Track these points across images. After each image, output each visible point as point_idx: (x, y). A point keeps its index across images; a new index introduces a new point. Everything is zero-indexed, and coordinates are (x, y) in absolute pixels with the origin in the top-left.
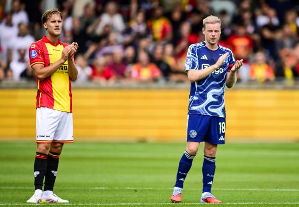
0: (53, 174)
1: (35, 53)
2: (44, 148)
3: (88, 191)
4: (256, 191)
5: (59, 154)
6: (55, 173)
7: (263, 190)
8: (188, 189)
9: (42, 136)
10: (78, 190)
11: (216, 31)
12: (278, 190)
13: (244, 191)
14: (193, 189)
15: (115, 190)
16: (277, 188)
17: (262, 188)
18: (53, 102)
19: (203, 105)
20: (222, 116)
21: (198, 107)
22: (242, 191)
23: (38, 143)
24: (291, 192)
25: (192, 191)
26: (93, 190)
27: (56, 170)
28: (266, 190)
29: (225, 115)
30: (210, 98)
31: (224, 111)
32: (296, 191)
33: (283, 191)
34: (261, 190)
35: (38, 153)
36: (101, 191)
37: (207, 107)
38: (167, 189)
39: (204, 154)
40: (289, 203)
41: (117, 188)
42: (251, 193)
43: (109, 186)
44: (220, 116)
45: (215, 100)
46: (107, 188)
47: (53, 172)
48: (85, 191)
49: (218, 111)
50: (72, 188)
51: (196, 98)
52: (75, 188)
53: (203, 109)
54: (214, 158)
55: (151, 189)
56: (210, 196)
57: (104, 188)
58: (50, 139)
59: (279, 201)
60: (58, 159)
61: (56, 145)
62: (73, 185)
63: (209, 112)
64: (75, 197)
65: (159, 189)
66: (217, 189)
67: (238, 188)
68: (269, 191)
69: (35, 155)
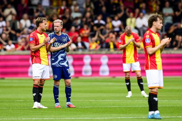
0: (40, 95)
1: (32, 39)
2: (38, 82)
3: (14, 102)
4: (93, 101)
5: (43, 86)
6: (41, 94)
7: (97, 101)
8: (62, 101)
9: (36, 77)
10: (10, 102)
11: (57, 26)
12: (103, 101)
13: (88, 101)
14: (64, 101)
15: (27, 102)
16: (103, 100)
17: (96, 100)
18: (41, 61)
19: (57, 62)
20: (67, 66)
21: (55, 63)
22: (87, 101)
23: (34, 80)
24: (109, 101)
25: (63, 102)
26: (17, 102)
27: (42, 93)
28: (98, 101)
29: (68, 65)
30: (60, 58)
31: (68, 63)
32: (112, 101)
33: (106, 101)
34: (95, 101)
35: (34, 85)
36: (21, 102)
37: (59, 63)
38: (51, 101)
39: (65, 85)
40: (109, 107)
41: (28, 101)
42: (91, 102)
43: (24, 100)
44: (66, 66)
45: (62, 59)
46: (23, 101)
47: (40, 94)
48: (13, 102)
49: (65, 64)
50: (7, 101)
51: (53, 59)
52: (8, 101)
53: (57, 64)
54: (70, 86)
55: (44, 101)
56: (71, 104)
57: (22, 101)
58: (40, 78)
59: (104, 106)
60: (42, 88)
61: (42, 81)
62: (8, 99)
63: (60, 65)
64: (8, 105)
65: (48, 101)
66: (75, 101)
67: (85, 100)
68: (99, 101)
69: (33, 86)
